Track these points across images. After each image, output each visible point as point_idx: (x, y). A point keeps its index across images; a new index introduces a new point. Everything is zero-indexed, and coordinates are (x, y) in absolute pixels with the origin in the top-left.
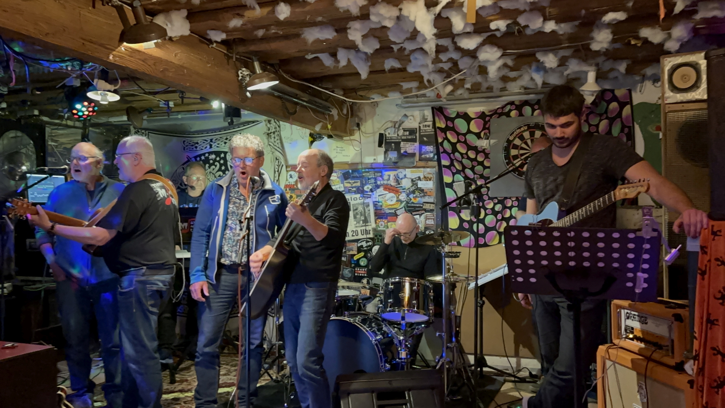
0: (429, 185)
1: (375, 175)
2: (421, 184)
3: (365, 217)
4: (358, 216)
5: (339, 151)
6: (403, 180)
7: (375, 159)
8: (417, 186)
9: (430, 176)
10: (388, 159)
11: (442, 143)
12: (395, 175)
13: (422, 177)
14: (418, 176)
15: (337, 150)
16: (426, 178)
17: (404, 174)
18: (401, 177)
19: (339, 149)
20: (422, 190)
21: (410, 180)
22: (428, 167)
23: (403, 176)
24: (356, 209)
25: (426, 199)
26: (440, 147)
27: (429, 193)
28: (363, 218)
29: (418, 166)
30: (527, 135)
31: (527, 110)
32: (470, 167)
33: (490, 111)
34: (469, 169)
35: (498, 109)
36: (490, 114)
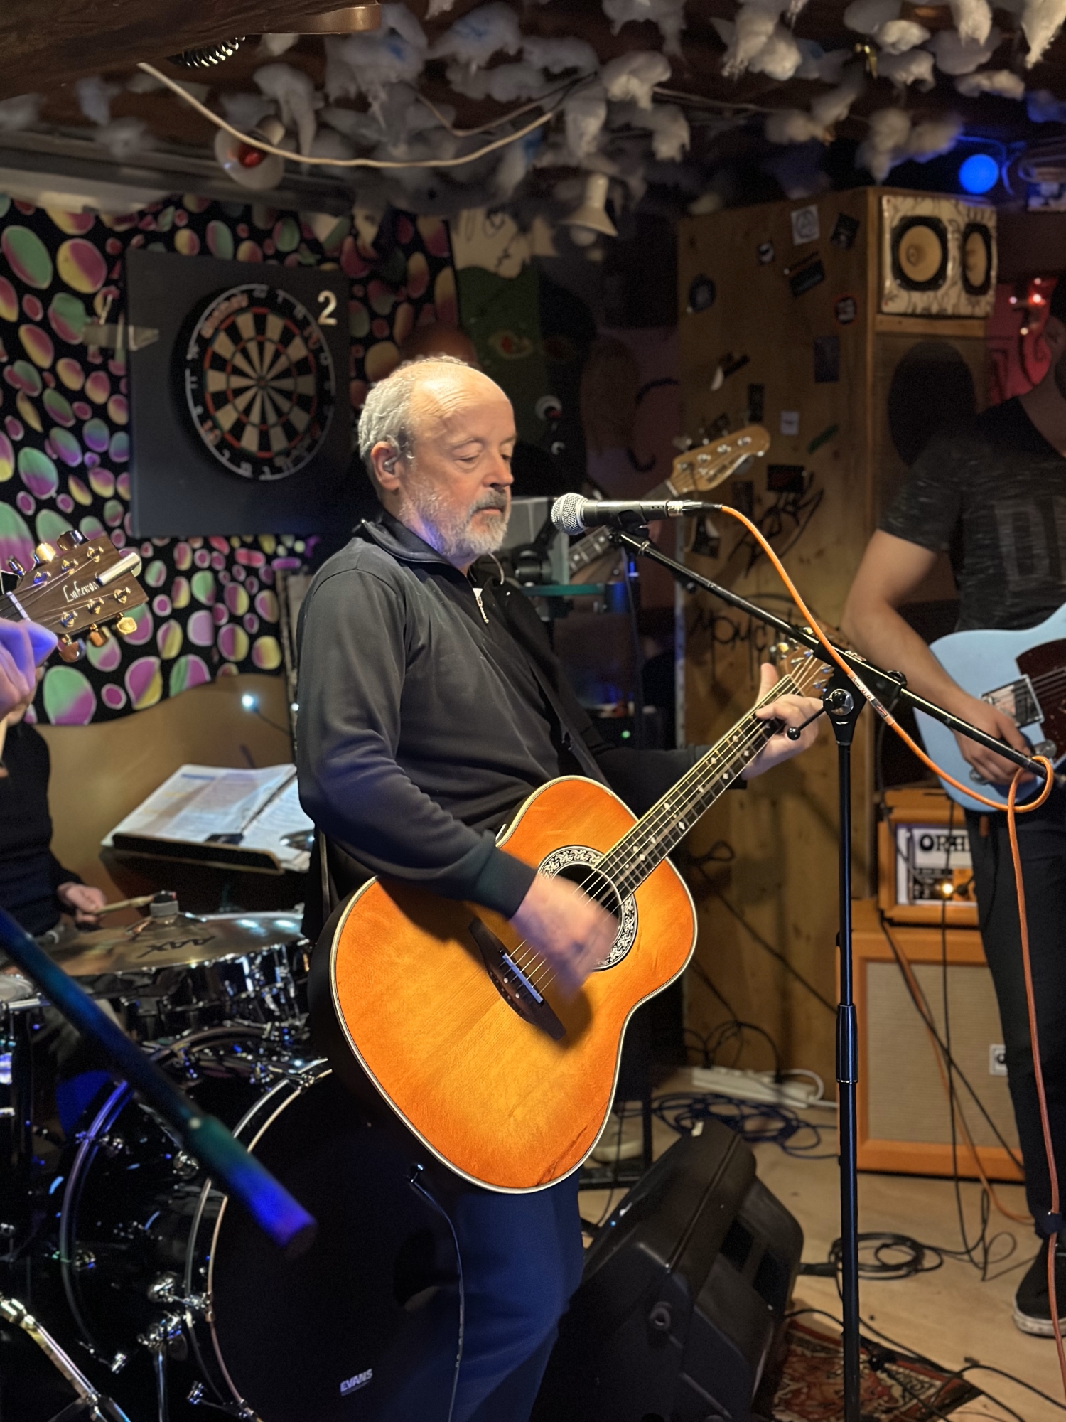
30: (246, 323)
31: (220, 234)
32: (71, 423)
33: (120, 219)
34: (71, 430)
35: (142, 214)
36: (121, 228)
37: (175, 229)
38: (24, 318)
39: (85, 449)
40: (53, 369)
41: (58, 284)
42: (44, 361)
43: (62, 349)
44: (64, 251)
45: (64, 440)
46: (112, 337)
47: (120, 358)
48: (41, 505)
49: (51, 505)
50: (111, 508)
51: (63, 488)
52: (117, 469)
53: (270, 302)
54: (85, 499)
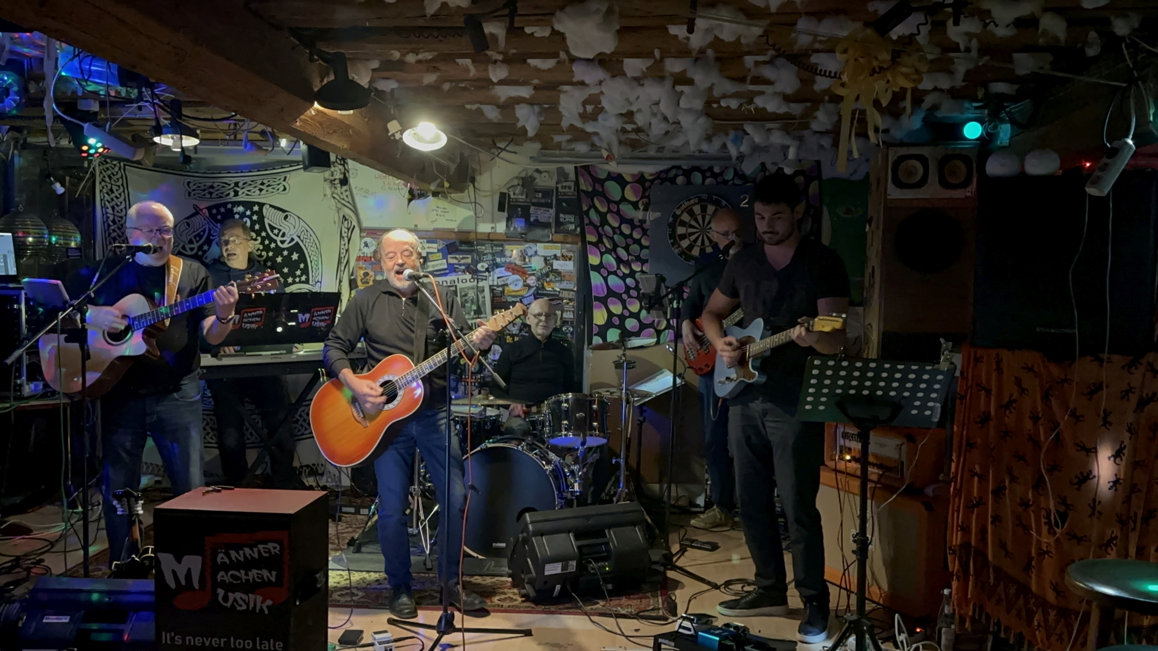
0: (568, 267)
1: (492, 249)
2: (557, 265)
3: (479, 307)
4: (468, 305)
5: (440, 213)
6: (533, 258)
7: (492, 228)
8: (552, 266)
9: (570, 254)
10: (512, 229)
11: (587, 213)
12: (521, 251)
13: (559, 255)
14: (553, 254)
15: (437, 211)
16: (564, 257)
17: (534, 249)
18: (529, 254)
19: (440, 210)
20: (558, 273)
21: (543, 259)
22: (567, 243)
23: (533, 253)
24: (466, 295)
25: (564, 285)
26: (585, 217)
27: (567, 277)
28: (474, 307)
29: (554, 240)
30: (697, 209)
31: (697, 177)
32: (624, 245)
33: (651, 175)
34: (622, 248)
35: (661, 172)
36: (651, 178)
37: (676, 176)
38: (609, 211)
39: (629, 254)
40: (619, 228)
41: (623, 199)
42: (616, 225)
43: (623, 220)
44: (628, 187)
45: (622, 253)
46: (645, 216)
47: (648, 223)
48: (610, 273)
49: (615, 273)
50: (638, 276)
51: (619, 268)
52: (643, 262)
53: (710, 200)
54: (627, 271)
